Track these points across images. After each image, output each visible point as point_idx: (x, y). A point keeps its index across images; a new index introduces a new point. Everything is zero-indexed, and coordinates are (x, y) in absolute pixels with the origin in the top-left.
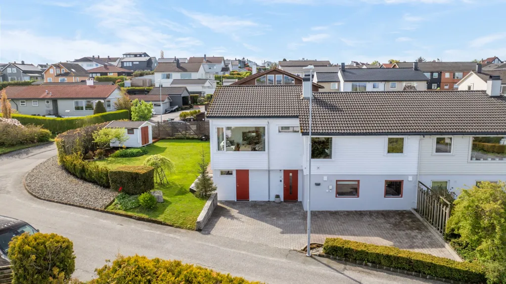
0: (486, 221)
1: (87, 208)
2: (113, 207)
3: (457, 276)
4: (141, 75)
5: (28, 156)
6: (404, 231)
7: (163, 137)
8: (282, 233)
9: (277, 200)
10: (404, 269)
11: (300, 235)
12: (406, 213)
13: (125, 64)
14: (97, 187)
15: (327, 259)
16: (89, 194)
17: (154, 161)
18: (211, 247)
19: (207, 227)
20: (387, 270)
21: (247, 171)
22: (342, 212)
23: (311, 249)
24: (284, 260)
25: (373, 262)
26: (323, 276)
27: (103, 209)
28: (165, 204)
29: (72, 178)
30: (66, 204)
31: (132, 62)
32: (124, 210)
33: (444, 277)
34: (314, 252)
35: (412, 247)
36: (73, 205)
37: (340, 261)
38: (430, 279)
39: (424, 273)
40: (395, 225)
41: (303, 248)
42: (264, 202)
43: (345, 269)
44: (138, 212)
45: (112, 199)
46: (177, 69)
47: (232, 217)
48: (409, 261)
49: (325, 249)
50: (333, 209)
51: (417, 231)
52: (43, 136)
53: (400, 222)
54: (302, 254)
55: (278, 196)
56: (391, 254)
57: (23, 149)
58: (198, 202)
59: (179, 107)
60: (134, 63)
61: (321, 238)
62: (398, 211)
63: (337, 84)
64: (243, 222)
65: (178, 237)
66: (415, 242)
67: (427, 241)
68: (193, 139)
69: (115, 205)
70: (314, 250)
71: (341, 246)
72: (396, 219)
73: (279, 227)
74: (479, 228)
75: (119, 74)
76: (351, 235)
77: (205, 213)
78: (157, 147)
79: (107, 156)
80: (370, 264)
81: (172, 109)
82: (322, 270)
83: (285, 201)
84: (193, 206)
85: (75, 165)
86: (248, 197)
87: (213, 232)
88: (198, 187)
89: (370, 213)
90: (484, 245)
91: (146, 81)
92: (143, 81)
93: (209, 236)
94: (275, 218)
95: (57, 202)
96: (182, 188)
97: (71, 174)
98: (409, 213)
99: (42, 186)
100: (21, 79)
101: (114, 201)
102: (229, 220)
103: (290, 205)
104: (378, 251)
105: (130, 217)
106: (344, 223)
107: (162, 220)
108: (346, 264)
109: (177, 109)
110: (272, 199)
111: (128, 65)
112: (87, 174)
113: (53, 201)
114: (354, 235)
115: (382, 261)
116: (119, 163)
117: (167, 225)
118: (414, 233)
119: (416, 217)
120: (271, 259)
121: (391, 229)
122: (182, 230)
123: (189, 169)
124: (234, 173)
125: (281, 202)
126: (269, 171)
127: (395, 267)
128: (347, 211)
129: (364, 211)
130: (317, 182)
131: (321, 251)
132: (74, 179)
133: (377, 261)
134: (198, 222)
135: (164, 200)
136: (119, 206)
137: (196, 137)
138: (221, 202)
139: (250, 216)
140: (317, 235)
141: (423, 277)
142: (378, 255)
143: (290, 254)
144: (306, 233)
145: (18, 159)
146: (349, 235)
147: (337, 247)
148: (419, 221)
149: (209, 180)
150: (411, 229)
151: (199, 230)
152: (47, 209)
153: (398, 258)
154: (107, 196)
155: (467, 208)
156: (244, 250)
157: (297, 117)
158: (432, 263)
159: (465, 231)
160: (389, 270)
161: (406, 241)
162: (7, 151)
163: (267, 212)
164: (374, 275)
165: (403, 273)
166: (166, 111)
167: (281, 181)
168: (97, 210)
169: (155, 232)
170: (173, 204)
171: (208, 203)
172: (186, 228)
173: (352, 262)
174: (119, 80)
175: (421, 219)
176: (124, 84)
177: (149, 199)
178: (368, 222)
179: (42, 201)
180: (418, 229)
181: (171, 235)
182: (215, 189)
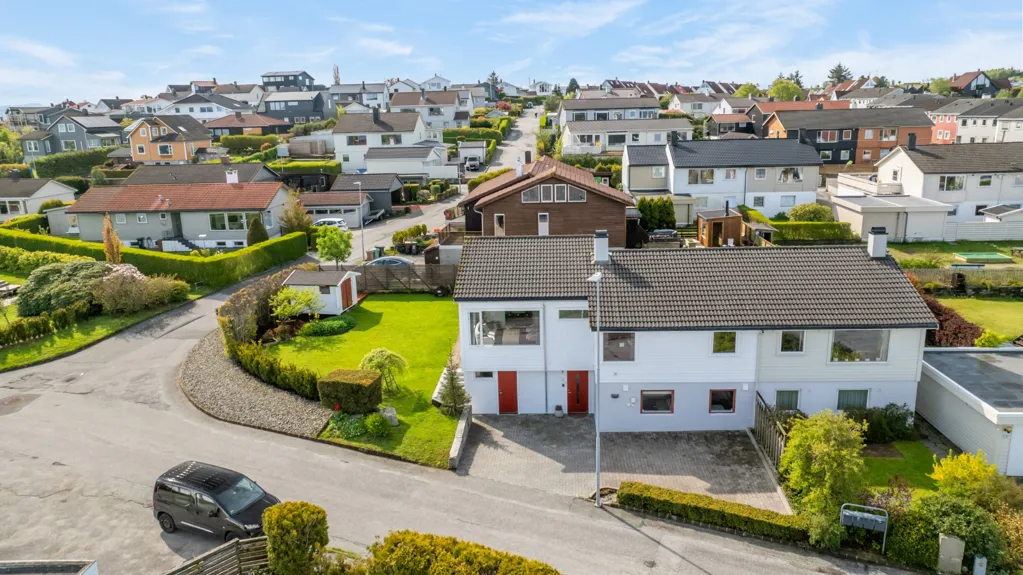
0: (816, 467)
1: (291, 435)
2: (328, 435)
3: (777, 533)
4: (306, 132)
5: (163, 333)
6: (729, 465)
7: (373, 289)
8: (565, 471)
9: (559, 413)
10: (716, 524)
11: (588, 474)
12: (738, 436)
13: (272, 107)
14: (297, 400)
15: (621, 510)
16: (288, 412)
17: (379, 360)
18: (472, 494)
19: (463, 462)
20: (695, 524)
21: (515, 373)
22: (649, 434)
23: (602, 496)
24: (567, 513)
25: (679, 515)
26: (615, 534)
27: (315, 436)
28: (402, 427)
29: (254, 383)
30: (259, 428)
31: (286, 102)
32: (346, 439)
33: (764, 535)
34: (605, 501)
35: (733, 491)
36: (269, 430)
37: (637, 513)
38: (747, 536)
39: (740, 530)
40: (719, 456)
41: (591, 495)
42: (539, 415)
43: (643, 524)
44: (365, 442)
45: (325, 421)
46: (375, 127)
47: (495, 444)
48: (722, 515)
49: (618, 497)
50: (637, 429)
51: (747, 466)
52: (178, 294)
53: (726, 451)
54: (589, 504)
55: (559, 408)
56: (701, 505)
57: (152, 317)
58: (446, 424)
59: (386, 212)
60: (290, 104)
61: (616, 479)
62: (728, 431)
63: (662, 170)
64: (511, 453)
65: (426, 481)
66: (739, 484)
67: (756, 482)
68: (422, 292)
69: (331, 430)
70: (606, 498)
71: (638, 494)
72: (723, 446)
73: (560, 462)
74: (809, 473)
75: (266, 130)
76: (657, 473)
77: (459, 443)
78: (366, 312)
79: (292, 334)
80: (675, 517)
81: (374, 217)
82: (613, 525)
83: (569, 414)
84: (440, 430)
85: (258, 363)
86: (516, 409)
87: (472, 471)
88: (443, 398)
89: (689, 437)
90: (812, 495)
91: (316, 143)
92: (311, 143)
93: (467, 478)
94: (554, 446)
95: (245, 425)
96: (420, 399)
97: (250, 374)
98: (743, 435)
99: (213, 396)
100: (85, 146)
101: (328, 424)
102: (492, 449)
103: (576, 421)
104: (684, 502)
105: (356, 449)
106: (649, 453)
107: (401, 454)
108: (644, 517)
109: (383, 215)
110: (551, 411)
111: (278, 108)
112: (279, 378)
113: (239, 424)
114: (661, 473)
115: (690, 514)
116: (314, 348)
117: (410, 461)
118: (740, 469)
119: (750, 443)
120: (549, 510)
121: (713, 463)
122: (430, 469)
123: (425, 359)
124: (496, 376)
125: (564, 415)
126: (546, 373)
127: (705, 522)
128: (657, 433)
129: (681, 433)
130: (615, 393)
131: (614, 499)
132: (259, 385)
133: (683, 513)
134: (452, 459)
135: (399, 421)
136: (338, 433)
137: (425, 288)
138: (478, 417)
139: (520, 443)
140: (611, 475)
141: (738, 534)
142: (684, 507)
143: (574, 503)
144: (594, 471)
145: (149, 338)
146: (654, 474)
147: (634, 495)
148: (754, 450)
149: (460, 388)
150: (740, 462)
151: (453, 469)
152: (235, 437)
153: (709, 511)
154: (317, 416)
155: (797, 447)
156: (515, 499)
157: (585, 298)
158: (748, 518)
159: (795, 476)
160: (698, 525)
161: (729, 481)
162: (129, 324)
163: (544, 435)
164: (679, 531)
165: (715, 529)
166: (364, 221)
167: (563, 385)
168: (307, 438)
169: (394, 472)
170: (412, 427)
171: (462, 425)
172: (435, 467)
173: (652, 514)
174: (266, 144)
175: (756, 447)
176: (276, 151)
177: (381, 424)
178: (683, 450)
179: (221, 422)
180: (749, 463)
181: (417, 477)
182: (468, 401)
